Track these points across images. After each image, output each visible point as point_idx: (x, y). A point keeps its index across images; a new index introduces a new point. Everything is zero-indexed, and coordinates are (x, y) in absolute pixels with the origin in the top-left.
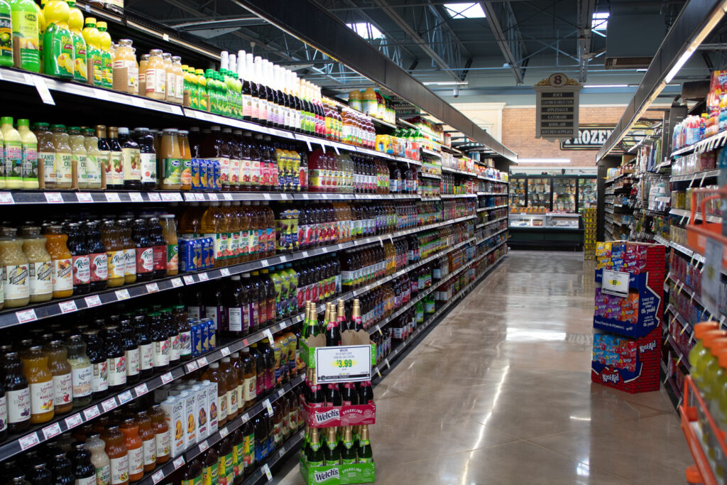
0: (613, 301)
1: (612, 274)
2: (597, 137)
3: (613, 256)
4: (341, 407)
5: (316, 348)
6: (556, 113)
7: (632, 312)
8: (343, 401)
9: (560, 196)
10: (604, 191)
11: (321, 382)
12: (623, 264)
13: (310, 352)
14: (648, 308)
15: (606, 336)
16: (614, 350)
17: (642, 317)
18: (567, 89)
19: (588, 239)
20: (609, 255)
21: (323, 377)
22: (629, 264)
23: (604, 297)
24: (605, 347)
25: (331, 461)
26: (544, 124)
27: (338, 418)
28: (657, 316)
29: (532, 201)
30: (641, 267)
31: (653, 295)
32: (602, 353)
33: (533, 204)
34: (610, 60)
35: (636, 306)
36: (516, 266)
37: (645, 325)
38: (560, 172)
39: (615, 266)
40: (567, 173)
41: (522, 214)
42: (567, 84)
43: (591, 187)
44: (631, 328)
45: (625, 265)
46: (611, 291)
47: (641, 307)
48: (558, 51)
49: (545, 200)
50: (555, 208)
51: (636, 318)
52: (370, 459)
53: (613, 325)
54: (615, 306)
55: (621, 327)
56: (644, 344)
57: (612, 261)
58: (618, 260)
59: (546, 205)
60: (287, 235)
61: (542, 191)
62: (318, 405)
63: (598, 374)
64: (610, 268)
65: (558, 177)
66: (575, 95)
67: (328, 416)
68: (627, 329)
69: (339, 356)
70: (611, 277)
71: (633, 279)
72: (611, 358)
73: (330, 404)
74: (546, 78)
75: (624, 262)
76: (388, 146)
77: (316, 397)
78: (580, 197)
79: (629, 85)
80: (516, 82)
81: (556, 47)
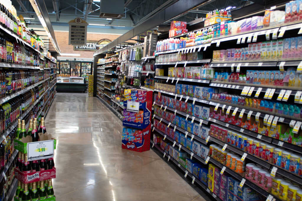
0: (132, 114)
1: (132, 103)
2: (89, 46)
3: (131, 95)
4: (40, 172)
5: (28, 143)
6: (78, 35)
7: (140, 119)
8: (40, 169)
9: (74, 70)
10: (97, 68)
11: (30, 160)
12: (136, 99)
13: (25, 145)
14: (147, 117)
15: (128, 129)
16: (132, 135)
17: (144, 120)
18: (82, 25)
19: (90, 88)
20: (130, 95)
21: (31, 158)
22: (139, 99)
23: (128, 112)
24: (128, 133)
25: (35, 199)
26: (72, 39)
27: (38, 177)
28: (150, 120)
29: (62, 71)
30: (144, 100)
31: (148, 111)
32: (127, 136)
33: (62, 73)
34: (102, 14)
35: (142, 116)
36: (61, 100)
37: (145, 124)
38: (74, 60)
39: (133, 99)
40: (77, 60)
41: (60, 77)
42: (82, 22)
43: (86, 66)
44: (140, 125)
45: (138, 99)
46: (131, 110)
47: (144, 116)
48: (76, 9)
49: (67, 71)
50: (71, 74)
51: (142, 121)
52: (53, 195)
53: (132, 124)
54: (133, 116)
55: (136, 125)
56: (145, 132)
57: (131, 97)
58: (134, 97)
59: (68, 73)
60: (8, 86)
61: (66, 67)
62: (29, 172)
63: (125, 145)
64: (130, 100)
65: (73, 62)
66: (85, 27)
67: (33, 177)
68: (138, 126)
69: (39, 146)
70: (131, 104)
71: (141, 105)
72: (131, 138)
73: (34, 171)
74: (73, 19)
75: (137, 98)
76: (33, 43)
77: (27, 168)
78: (82, 70)
79: (106, 25)
80: (56, 20)
81: (75, 7)
